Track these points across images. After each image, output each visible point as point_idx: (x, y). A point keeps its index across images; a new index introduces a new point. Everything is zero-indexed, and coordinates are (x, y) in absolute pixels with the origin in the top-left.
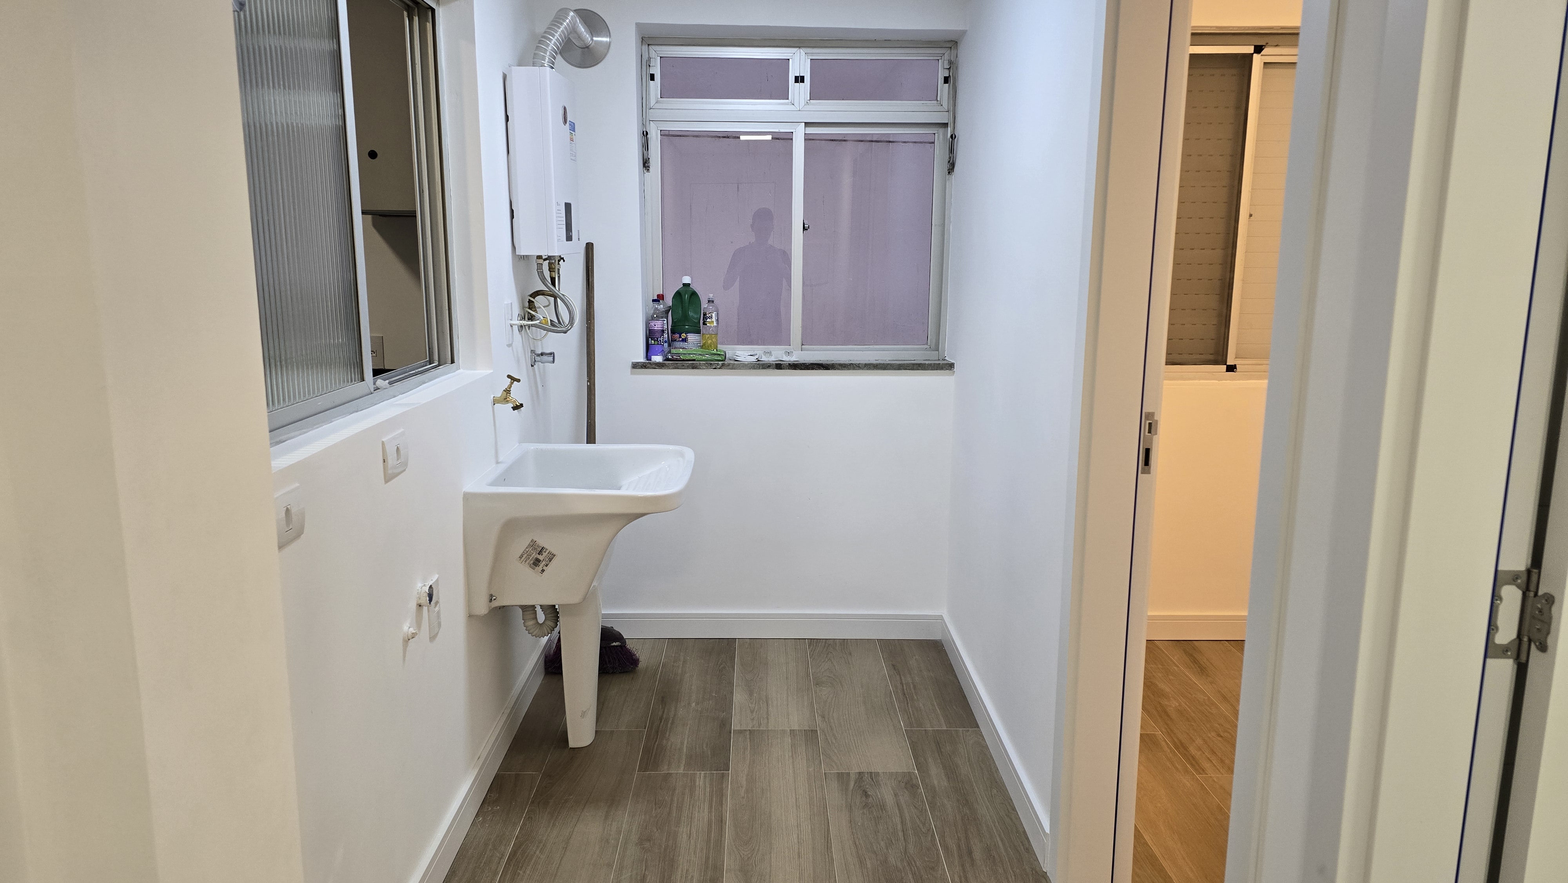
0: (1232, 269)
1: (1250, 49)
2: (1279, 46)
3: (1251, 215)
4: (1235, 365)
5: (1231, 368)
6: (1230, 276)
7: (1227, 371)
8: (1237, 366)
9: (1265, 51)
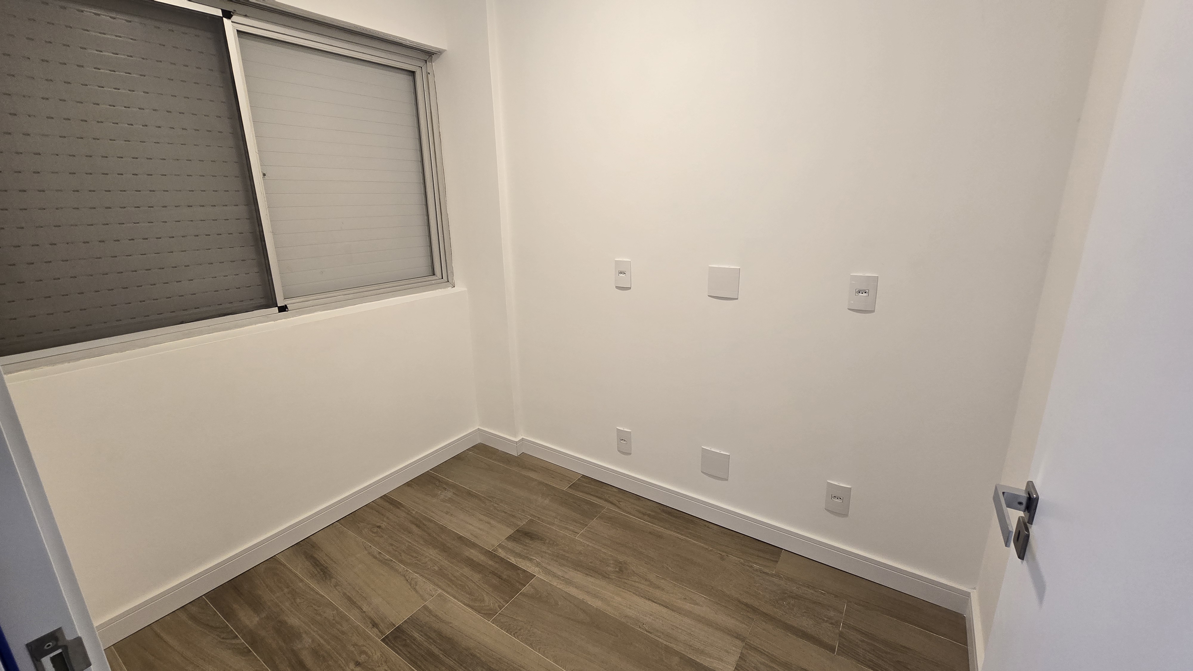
0: (259, 223)
1: (219, 13)
2: (249, 17)
3: (264, 175)
4: (286, 305)
5: (283, 309)
6: (259, 230)
7: (279, 312)
8: (287, 305)
9: (235, 18)
